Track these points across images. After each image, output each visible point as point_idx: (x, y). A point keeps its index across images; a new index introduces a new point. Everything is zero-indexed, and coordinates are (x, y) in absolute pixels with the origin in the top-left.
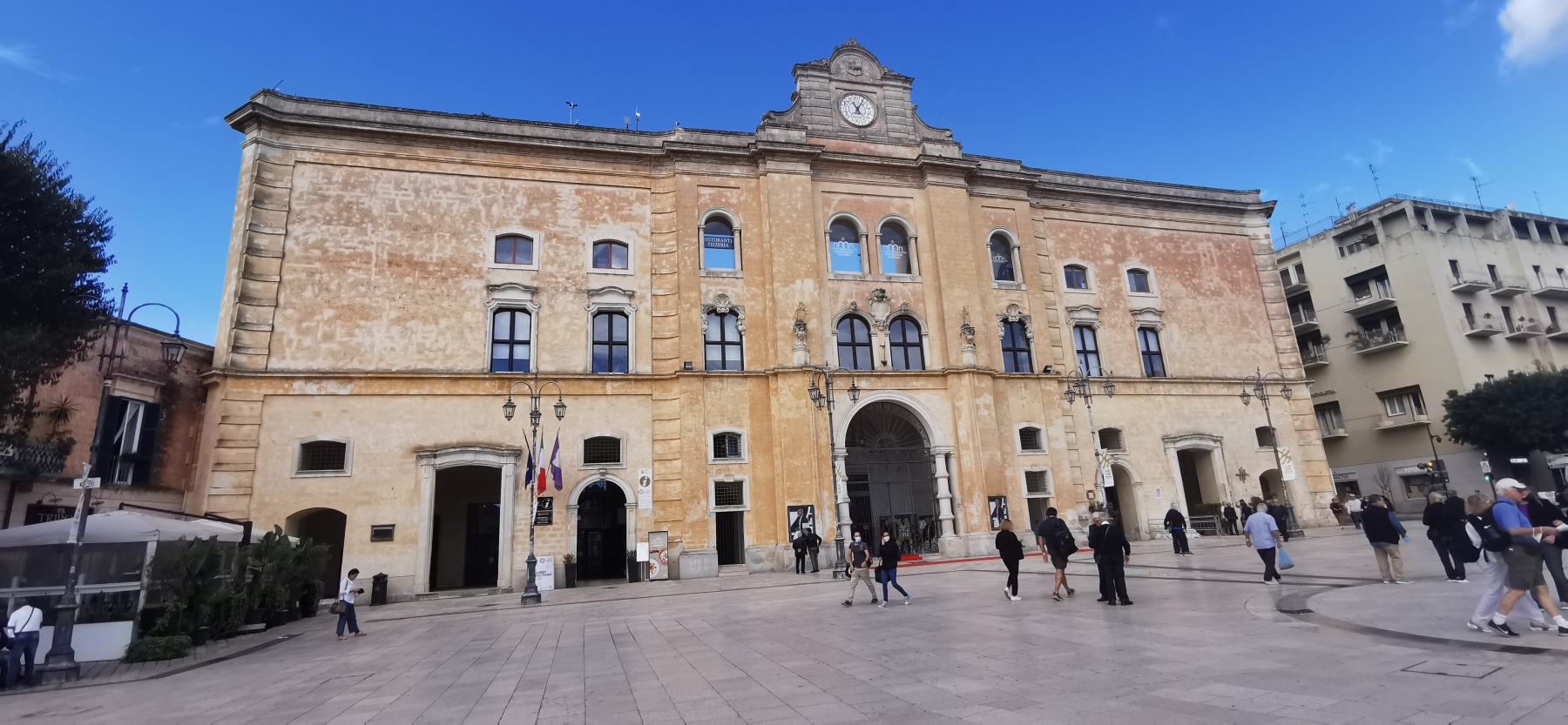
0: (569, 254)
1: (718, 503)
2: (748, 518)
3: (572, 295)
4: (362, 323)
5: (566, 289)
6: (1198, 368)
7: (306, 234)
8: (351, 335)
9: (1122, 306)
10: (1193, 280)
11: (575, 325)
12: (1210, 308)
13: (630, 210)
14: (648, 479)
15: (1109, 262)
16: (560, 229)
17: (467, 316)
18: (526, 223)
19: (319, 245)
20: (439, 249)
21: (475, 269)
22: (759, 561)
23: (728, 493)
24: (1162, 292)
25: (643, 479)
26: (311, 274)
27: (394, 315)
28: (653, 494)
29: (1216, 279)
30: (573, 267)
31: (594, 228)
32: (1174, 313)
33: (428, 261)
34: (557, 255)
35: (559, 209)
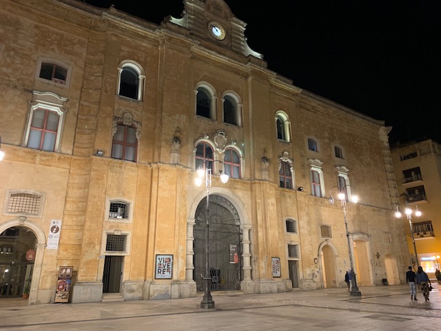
0: (22, 64)
1: (108, 249)
2: (126, 261)
3: (19, 92)
5: (15, 87)
10: (360, 157)
11: (18, 112)
12: (366, 171)
13: (73, 48)
14: (58, 228)
15: (327, 141)
16: (18, 46)
22: (132, 291)
23: (115, 242)
25: (54, 227)
28: (60, 238)
30: (24, 73)
31: (45, 53)
32: (353, 171)
35: (20, 33)
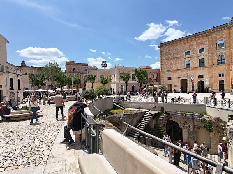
0: (195, 52)
1: (219, 83)
2: (225, 85)
4: (172, 65)
5: (195, 57)
7: (166, 57)
11: (196, 61)
13: (205, 43)
16: (194, 49)
17: (182, 63)
18: (189, 50)
20: (179, 55)
21: (183, 57)
22: (227, 91)
25: (207, 80)
26: (166, 61)
28: (209, 82)
31: (199, 47)
33: (178, 57)
35: (193, 46)
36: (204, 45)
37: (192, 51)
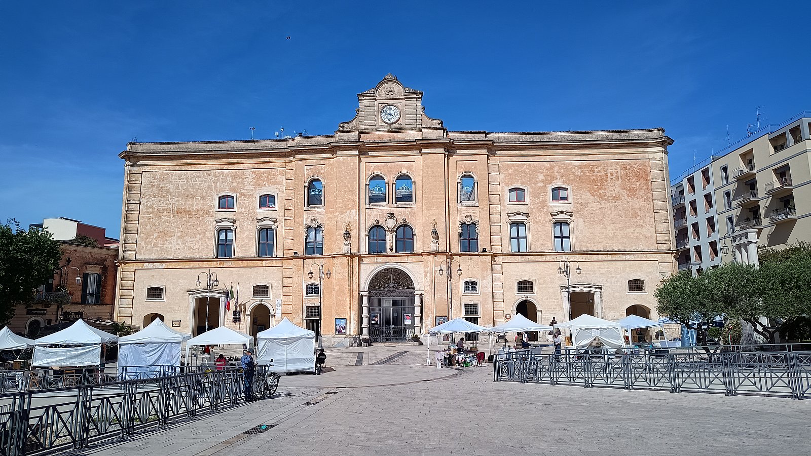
0: (249, 203)
1: (307, 315)
2: (323, 322)
3: (250, 222)
4: (168, 238)
5: (247, 219)
6: (593, 245)
7: (147, 202)
8: (163, 244)
9: (545, 210)
10: (599, 191)
11: (251, 235)
12: (609, 208)
13: (276, 179)
14: (280, 304)
15: (541, 184)
16: (245, 191)
17: (207, 233)
18: (232, 190)
19: (152, 206)
20: (195, 205)
21: (210, 212)
23: (313, 311)
24: (575, 200)
25: (278, 303)
26: (149, 219)
27: (179, 234)
28: (282, 310)
29: (619, 189)
30: (251, 208)
31: (260, 190)
32: (582, 212)
33: (192, 210)
34: (244, 203)
35: (245, 181)
36: (274, 184)
37: (240, 196)
